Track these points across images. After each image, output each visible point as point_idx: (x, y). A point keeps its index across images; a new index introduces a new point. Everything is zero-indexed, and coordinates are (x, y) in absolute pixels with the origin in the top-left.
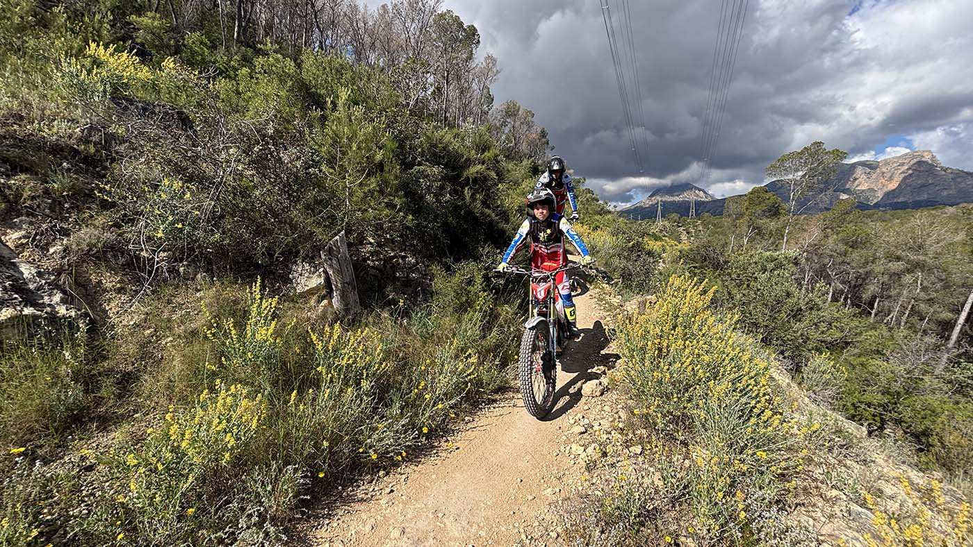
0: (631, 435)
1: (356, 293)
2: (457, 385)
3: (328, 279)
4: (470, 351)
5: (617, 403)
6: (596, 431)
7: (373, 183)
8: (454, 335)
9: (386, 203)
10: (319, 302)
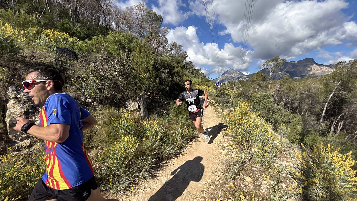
1: (147, 110)
2: (183, 136)
3: (139, 106)
5: (228, 139)
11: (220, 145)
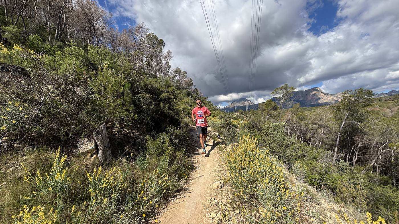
0: (234, 205)
1: (110, 151)
2: (158, 191)
3: (96, 146)
4: (164, 174)
5: (228, 191)
6: (220, 205)
7: (119, 101)
8: (157, 167)
9: (125, 109)
10: (91, 156)
11: (214, 202)
